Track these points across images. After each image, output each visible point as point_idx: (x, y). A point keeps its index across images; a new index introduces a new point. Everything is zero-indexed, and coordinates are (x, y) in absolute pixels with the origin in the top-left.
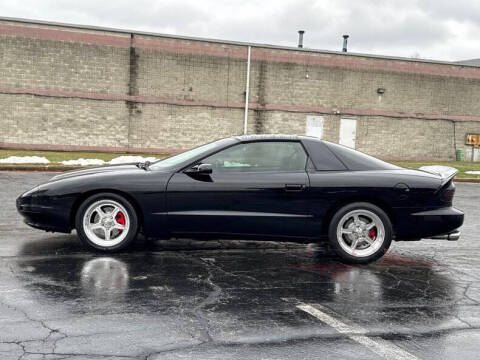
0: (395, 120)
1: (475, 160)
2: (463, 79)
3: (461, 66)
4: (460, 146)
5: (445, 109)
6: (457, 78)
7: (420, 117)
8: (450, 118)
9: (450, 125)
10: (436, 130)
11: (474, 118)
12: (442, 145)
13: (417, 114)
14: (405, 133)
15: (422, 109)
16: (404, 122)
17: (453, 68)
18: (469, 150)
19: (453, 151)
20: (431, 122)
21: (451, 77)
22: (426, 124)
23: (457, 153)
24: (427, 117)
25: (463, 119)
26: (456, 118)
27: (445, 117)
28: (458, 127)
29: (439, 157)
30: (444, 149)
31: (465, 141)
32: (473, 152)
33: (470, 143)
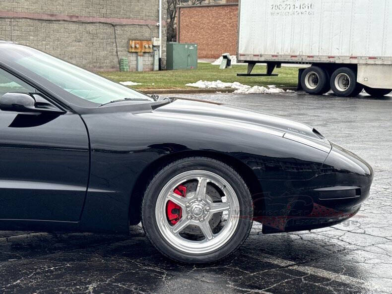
0: (44, 24)
1: (140, 69)
5: (104, 11)
7: (74, 19)
8: (109, 21)
9: (110, 30)
10: (94, 36)
11: (136, 22)
12: (103, 53)
13: (71, 17)
14: (58, 40)
15: (76, 11)
16: (55, 26)
18: (133, 58)
19: (116, 60)
20: (88, 26)
22: (82, 28)
23: (120, 62)
24: (83, 20)
25: (124, 22)
26: (115, 21)
27: (103, 20)
28: (118, 32)
29: (100, 67)
30: (105, 58)
31: (128, 47)
32: (137, 60)
33: (133, 51)
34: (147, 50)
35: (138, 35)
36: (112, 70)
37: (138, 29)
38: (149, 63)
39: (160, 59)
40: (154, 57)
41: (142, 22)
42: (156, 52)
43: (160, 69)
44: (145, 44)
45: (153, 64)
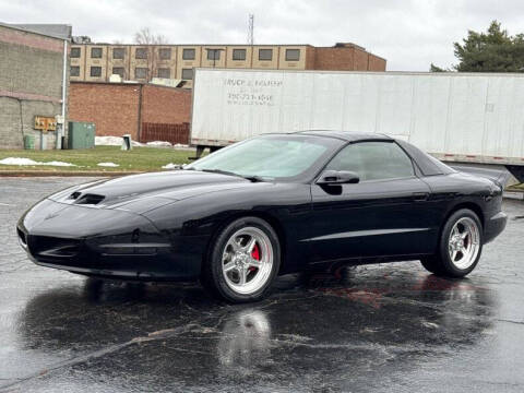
1: (44, 146)
2: (27, 47)
3: (24, 31)
4: (28, 131)
5: (10, 84)
6: (21, 46)
8: (15, 95)
9: (16, 105)
11: (41, 97)
12: (9, 129)
17: (17, 32)
18: (37, 135)
19: (21, 138)
21: (15, 45)
23: (25, 139)
25: (30, 97)
26: (21, 95)
27: (9, 94)
28: (24, 107)
29: (5, 144)
30: (11, 134)
31: (33, 124)
32: (41, 138)
33: (38, 127)
34: (51, 128)
35: (43, 112)
36: (16, 147)
37: (42, 105)
38: (52, 141)
39: (63, 138)
40: (56, 134)
41: (47, 99)
42: (60, 130)
43: (63, 148)
44: (49, 121)
45: (56, 143)
